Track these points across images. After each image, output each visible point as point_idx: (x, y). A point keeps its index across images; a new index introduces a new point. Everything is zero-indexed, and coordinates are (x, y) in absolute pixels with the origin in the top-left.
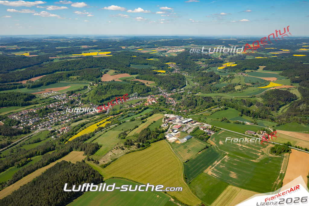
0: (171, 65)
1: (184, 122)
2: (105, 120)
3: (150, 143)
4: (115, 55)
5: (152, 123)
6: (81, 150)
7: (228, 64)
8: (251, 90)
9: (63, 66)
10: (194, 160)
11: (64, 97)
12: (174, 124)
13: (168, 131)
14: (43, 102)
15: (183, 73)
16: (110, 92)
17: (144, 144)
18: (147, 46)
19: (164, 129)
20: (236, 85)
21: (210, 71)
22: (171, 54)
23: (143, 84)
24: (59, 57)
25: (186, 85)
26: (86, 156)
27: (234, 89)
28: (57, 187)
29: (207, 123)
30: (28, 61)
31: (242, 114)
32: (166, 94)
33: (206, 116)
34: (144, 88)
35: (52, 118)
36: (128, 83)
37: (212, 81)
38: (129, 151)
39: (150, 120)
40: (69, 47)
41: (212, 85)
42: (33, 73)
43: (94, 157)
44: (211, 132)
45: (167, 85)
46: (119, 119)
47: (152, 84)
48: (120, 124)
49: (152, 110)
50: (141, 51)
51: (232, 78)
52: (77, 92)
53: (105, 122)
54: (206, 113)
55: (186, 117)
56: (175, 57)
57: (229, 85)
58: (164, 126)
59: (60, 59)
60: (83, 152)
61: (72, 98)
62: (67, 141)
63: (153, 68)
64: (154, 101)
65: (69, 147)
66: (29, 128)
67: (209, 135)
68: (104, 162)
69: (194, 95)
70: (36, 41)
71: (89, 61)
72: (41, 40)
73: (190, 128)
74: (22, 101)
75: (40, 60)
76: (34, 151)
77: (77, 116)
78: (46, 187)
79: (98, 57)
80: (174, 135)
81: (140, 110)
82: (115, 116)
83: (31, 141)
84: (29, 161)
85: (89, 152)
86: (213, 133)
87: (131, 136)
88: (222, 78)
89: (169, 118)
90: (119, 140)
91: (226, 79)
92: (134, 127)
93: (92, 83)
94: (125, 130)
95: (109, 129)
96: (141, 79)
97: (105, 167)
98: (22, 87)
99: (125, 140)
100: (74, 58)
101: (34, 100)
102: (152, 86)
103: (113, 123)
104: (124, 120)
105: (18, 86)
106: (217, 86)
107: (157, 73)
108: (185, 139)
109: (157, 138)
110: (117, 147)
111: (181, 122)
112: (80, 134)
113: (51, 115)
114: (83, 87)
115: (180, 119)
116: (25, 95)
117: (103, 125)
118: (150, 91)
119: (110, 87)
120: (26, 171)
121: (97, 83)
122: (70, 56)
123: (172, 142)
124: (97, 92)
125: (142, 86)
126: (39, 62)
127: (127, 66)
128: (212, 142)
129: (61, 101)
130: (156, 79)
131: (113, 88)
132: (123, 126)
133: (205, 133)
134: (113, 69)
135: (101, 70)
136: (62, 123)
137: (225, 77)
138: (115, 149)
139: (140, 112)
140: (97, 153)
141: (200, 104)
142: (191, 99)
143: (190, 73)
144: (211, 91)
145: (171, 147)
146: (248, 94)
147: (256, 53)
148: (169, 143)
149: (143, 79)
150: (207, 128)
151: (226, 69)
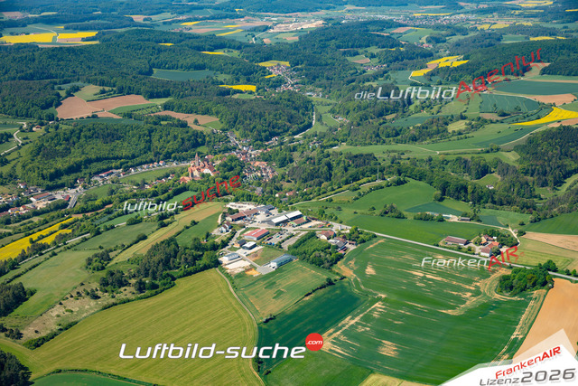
0: (276, 68)
1: (276, 220)
2: (56, 227)
3: (174, 279)
4: (109, 40)
5: (187, 228)
7: (443, 62)
8: (490, 131)
10: (289, 317)
12: (250, 226)
13: (230, 246)
15: (308, 91)
16: (80, 150)
17: (157, 282)
18: (211, 12)
19: (218, 241)
20: (452, 119)
21: (388, 82)
22: (279, 36)
23: (184, 125)
25: (310, 125)
27: (446, 130)
29: (341, 223)
31: (444, 194)
32: (250, 152)
33: (341, 203)
34: (185, 135)
36: (136, 123)
37: (387, 111)
38: (113, 300)
39: (184, 218)
41: (384, 123)
43: (9, 321)
44: (347, 245)
45: (252, 126)
46: (97, 223)
47: (211, 124)
48: (98, 233)
49: (195, 194)
50: (190, 29)
53: (56, 232)
54: (346, 195)
55: (286, 208)
56: (291, 45)
57: (430, 119)
58: (219, 234)
63: (221, 77)
64: (206, 171)
67: (342, 252)
68: (36, 332)
69: (325, 151)
73: (292, 236)
80: (244, 255)
81: (162, 197)
82: (89, 214)
86: (351, 247)
87: (123, 263)
88: (416, 103)
89: (238, 211)
90: (85, 275)
91: (427, 105)
92: (135, 239)
93: (28, 124)
94: (108, 249)
95: (62, 248)
96: (179, 109)
97: (37, 346)
99: (103, 274)
102: (207, 131)
103: (76, 233)
104: (109, 224)
106: (399, 123)
107: (228, 92)
108: (274, 264)
109: (194, 264)
110: (78, 293)
111: (269, 222)
115: (268, 214)
117: (48, 240)
118: (203, 144)
119: (82, 134)
121: (42, 124)
123: (236, 272)
124: (40, 148)
125: (177, 131)
127: (140, 73)
128: (345, 270)
130: (222, 108)
131: (90, 138)
132: (106, 239)
133: (329, 248)
134: (95, 82)
135: (57, 86)
138: (72, 297)
140: (20, 310)
141: (339, 174)
142: (316, 161)
143: (327, 89)
144: (377, 138)
145: (230, 287)
146: (480, 144)
148: (228, 275)
149: (183, 112)
150: (340, 233)
151: (432, 74)
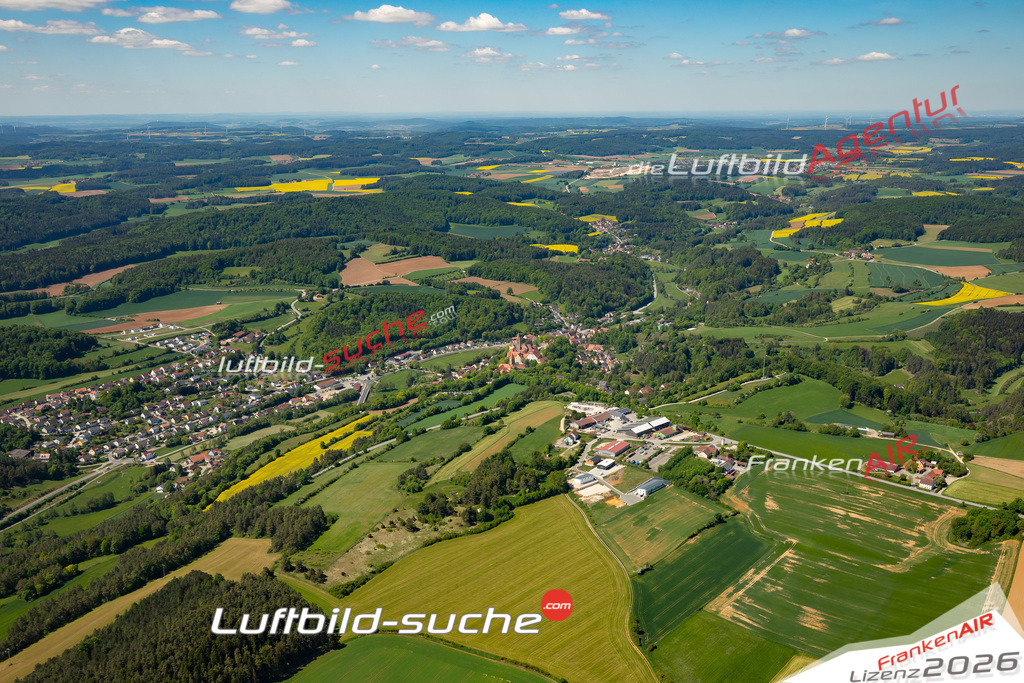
0: (601, 224)
1: (637, 430)
2: (350, 427)
3: (512, 508)
4: (394, 188)
5: (522, 436)
6: (262, 534)
7: (811, 220)
8: (890, 312)
9: (201, 229)
10: (672, 567)
11: (204, 343)
12: (603, 436)
13: (580, 464)
14: (126, 364)
15: (643, 254)
16: (371, 326)
17: (491, 511)
18: (512, 154)
19: (564, 456)
20: (835, 295)
21: (743, 244)
22: (598, 184)
23: (496, 296)
24: (186, 198)
25: (651, 299)
26: (277, 556)
27: (830, 309)
28: (169, 666)
29: (723, 435)
30: (70, 213)
31: (853, 399)
32: (579, 330)
33: (719, 407)
34: (498, 309)
35: (157, 421)
36: (438, 292)
37: (750, 282)
38: (435, 535)
39: (516, 423)
40: (223, 161)
41: (749, 297)
42: (90, 256)
43: (308, 558)
44: (736, 467)
45: (580, 299)
46: (402, 424)
47: (529, 294)
48: (407, 439)
49: (524, 388)
50: (489, 174)
51: (823, 268)
52: (249, 327)
53: (351, 434)
54: (720, 396)
55: (647, 413)
56: (615, 195)
57: (809, 294)
58: (565, 446)
59: (191, 205)
60: (267, 542)
61: (231, 344)
62: (210, 501)
64: (531, 357)
65: (217, 523)
66: (72, 457)
67: (729, 477)
68: (343, 574)
69: (680, 333)
70: (101, 138)
71: (296, 212)
72: (120, 134)
73: (661, 452)
74: (45, 360)
75: (115, 209)
76: (90, 540)
77: (248, 413)
78: (129, 665)
79: (330, 196)
80: (601, 477)
81: (480, 391)
82: (389, 411)
83: (81, 503)
84: (71, 576)
85: (289, 541)
86: (741, 470)
87: (445, 482)
88: (785, 272)
89: (584, 415)
90: (398, 497)
91: (799, 274)
92: (457, 450)
93: (307, 292)
94: (423, 462)
95: (363, 458)
96: (488, 275)
97: (346, 594)
98: (47, 309)
99: (420, 498)
100: (240, 201)
101: (90, 357)
102: (525, 303)
103: (379, 438)
104: (419, 426)
105: (33, 304)
106: (768, 298)
107: (545, 254)
108: (642, 492)
109: (537, 488)
110: (392, 523)
111: (628, 432)
112: (257, 478)
113: (154, 409)
114: (272, 309)
115: (625, 420)
116: (58, 336)
117: (345, 445)
118: (520, 320)
119: (374, 306)
120: (59, 611)
121: (324, 292)
122: (228, 194)
123: (593, 501)
124: (324, 323)
125: (489, 303)
126: (112, 217)
127: (435, 229)
128: (737, 501)
129: (191, 359)
130: (541, 274)
131: (383, 310)
132: (417, 446)
133: (712, 470)
134: (384, 240)
135: (339, 245)
136: (196, 439)
137: (799, 267)
138: (384, 527)
139: (478, 398)
140: (321, 542)
141: (701, 366)
142: (670, 347)
143: (667, 252)
144: (742, 317)
145: (588, 522)
146: (881, 329)
147: (917, 178)
148: (583, 505)
149: (493, 278)
150: (723, 450)
151: (800, 235)
